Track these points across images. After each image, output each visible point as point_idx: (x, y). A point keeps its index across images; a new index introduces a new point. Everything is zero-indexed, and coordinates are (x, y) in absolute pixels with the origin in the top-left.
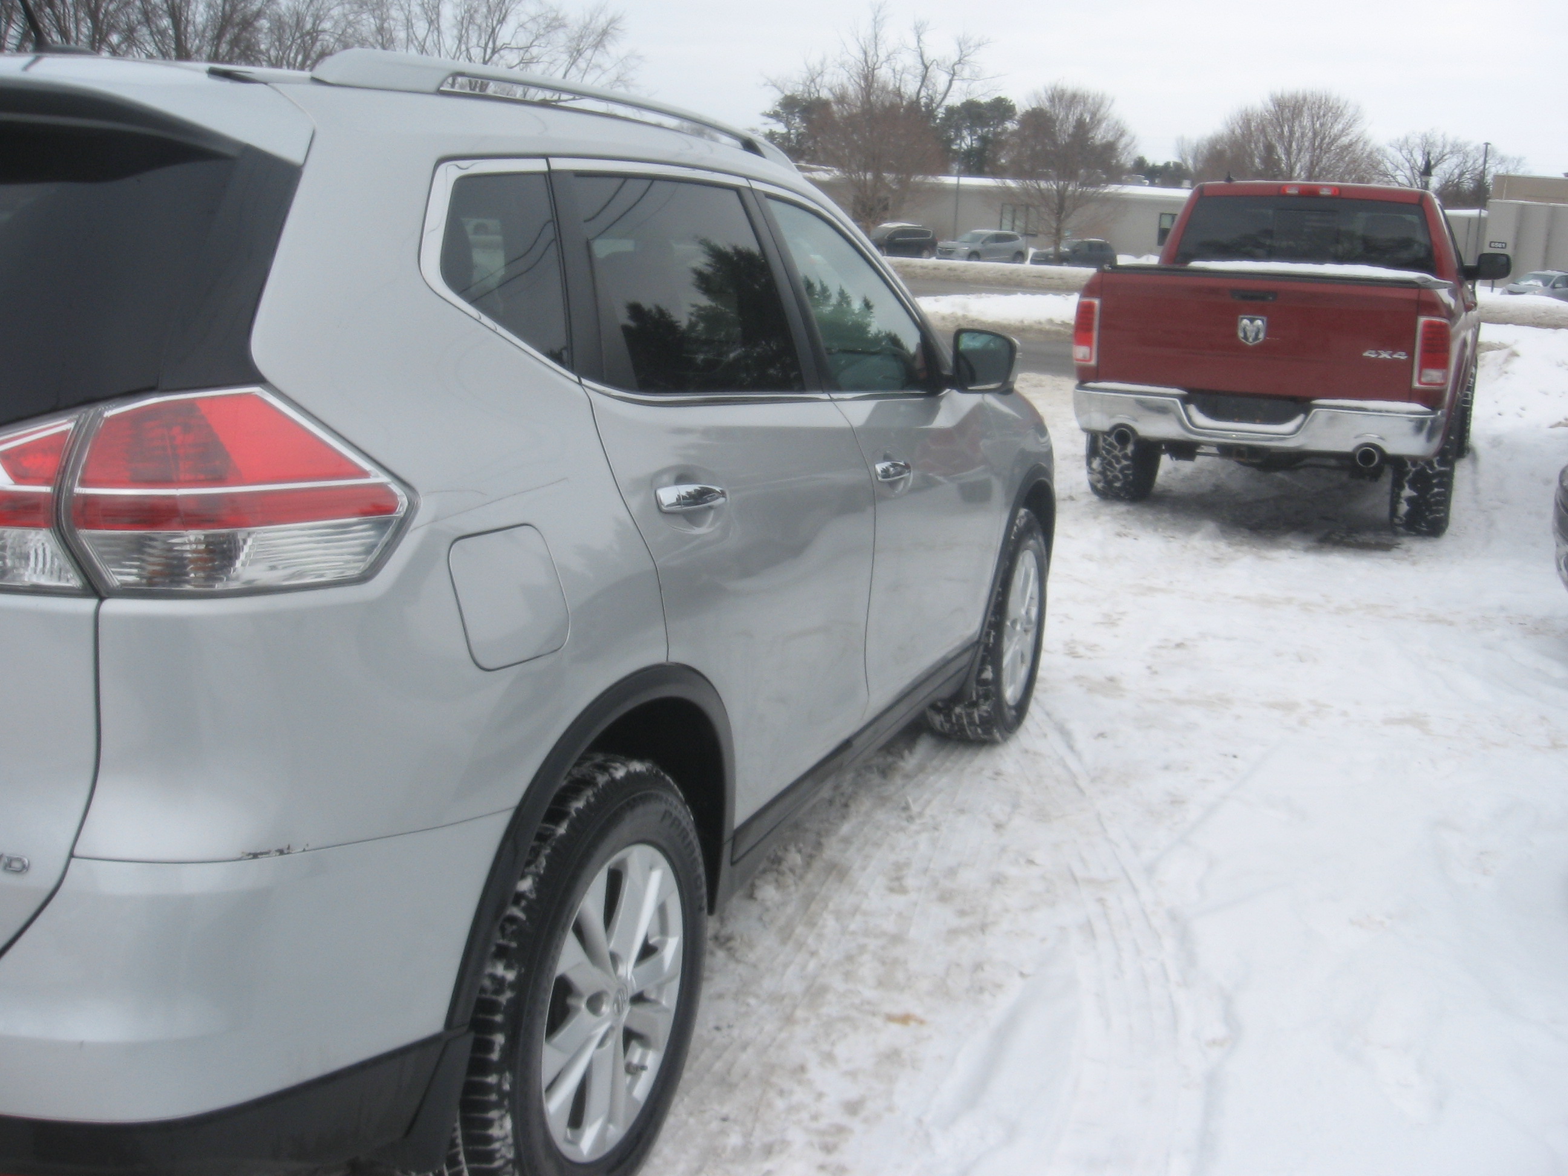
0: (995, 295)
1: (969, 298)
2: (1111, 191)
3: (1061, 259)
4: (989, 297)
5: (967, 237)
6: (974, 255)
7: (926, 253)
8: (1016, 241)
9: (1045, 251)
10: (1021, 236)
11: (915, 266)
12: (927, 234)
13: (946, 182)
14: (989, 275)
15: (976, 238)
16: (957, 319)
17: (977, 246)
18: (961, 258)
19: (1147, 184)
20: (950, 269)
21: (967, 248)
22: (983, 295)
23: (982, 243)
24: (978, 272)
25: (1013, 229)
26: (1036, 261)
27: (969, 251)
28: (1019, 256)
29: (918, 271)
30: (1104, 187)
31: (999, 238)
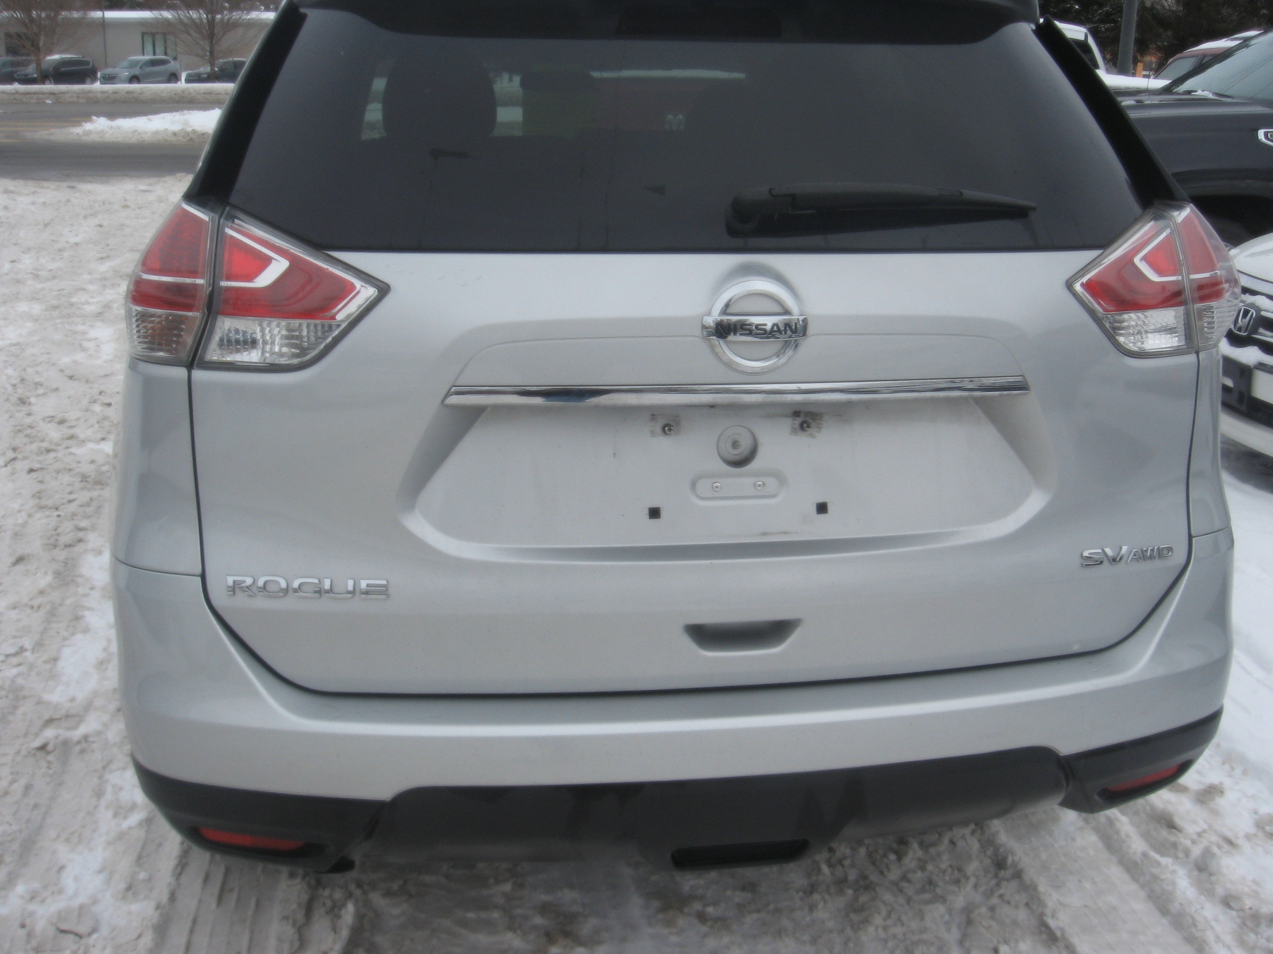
0: (195, 111)
1: (175, 116)
2: (252, 17)
3: (212, 77)
4: (190, 113)
5: (125, 63)
6: (134, 79)
7: (88, 80)
8: (169, 65)
9: (196, 71)
10: (173, 60)
11: (96, 92)
12: (87, 63)
13: (95, 16)
14: (164, 95)
15: (133, 64)
16: (188, 134)
17: (137, 71)
18: (124, 82)
19: (263, 10)
20: (128, 92)
21: (127, 74)
22: (185, 112)
23: (140, 68)
24: (154, 93)
25: (166, 54)
26: (188, 81)
27: (130, 75)
28: (173, 77)
29: (99, 95)
30: (248, 13)
31: (153, 63)
